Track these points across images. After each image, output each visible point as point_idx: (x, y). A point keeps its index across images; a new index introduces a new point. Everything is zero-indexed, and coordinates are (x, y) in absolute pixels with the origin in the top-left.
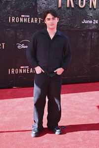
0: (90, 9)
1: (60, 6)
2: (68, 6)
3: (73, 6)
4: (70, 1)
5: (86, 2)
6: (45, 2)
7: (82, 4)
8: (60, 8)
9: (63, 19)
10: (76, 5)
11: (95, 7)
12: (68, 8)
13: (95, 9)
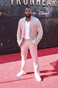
0: (31, 5)
1: (12, 4)
2: (17, 4)
3: (20, 4)
4: (18, 1)
5: (28, 1)
6: (3, 2)
7: (26, 2)
8: (13, 5)
9: (15, 12)
10: (22, 4)
11: (34, 4)
12: (17, 5)
13: (33, 6)
